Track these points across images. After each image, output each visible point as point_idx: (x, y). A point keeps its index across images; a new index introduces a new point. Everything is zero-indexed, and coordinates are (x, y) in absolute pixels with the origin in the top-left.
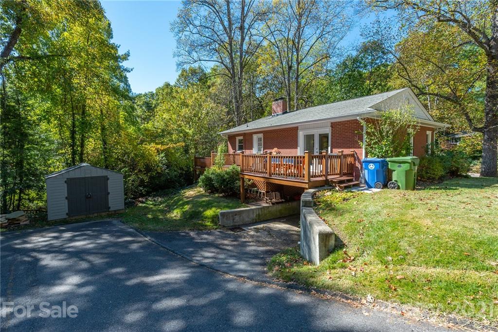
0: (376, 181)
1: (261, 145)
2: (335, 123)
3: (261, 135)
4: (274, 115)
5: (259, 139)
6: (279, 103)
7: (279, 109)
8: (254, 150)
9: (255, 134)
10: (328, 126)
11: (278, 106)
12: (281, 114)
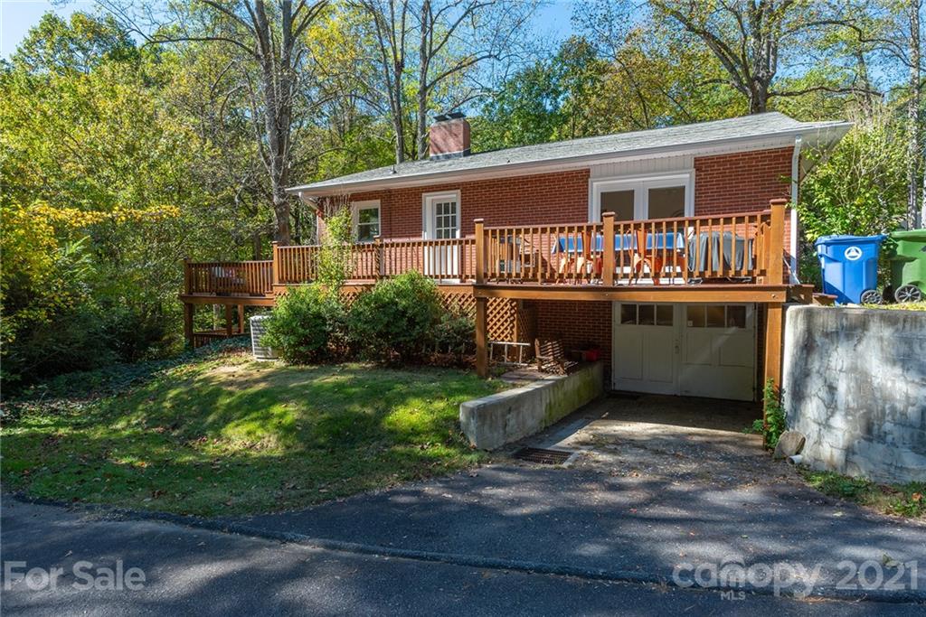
0: (864, 288)
1: (454, 224)
2: (707, 158)
3: (454, 196)
4: (438, 157)
5: (439, 206)
6: (453, 127)
7: (451, 141)
8: (427, 236)
9: (429, 192)
10: (684, 168)
11: (451, 132)
12: (459, 155)
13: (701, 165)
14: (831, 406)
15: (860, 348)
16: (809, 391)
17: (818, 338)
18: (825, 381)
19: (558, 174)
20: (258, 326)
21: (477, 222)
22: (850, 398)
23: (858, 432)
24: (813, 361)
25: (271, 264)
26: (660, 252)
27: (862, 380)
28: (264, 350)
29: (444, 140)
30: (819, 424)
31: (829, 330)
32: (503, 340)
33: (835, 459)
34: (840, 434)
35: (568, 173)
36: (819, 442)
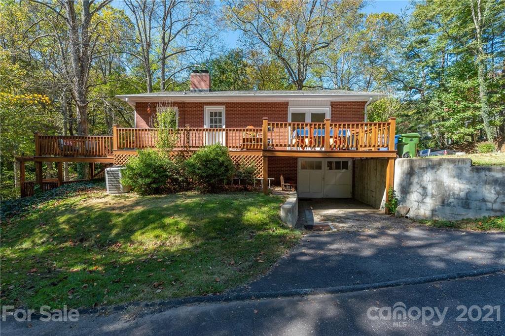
1: (220, 122)
2: (335, 102)
3: (221, 109)
4: (195, 90)
5: (211, 113)
6: (204, 77)
7: (203, 84)
8: (206, 127)
9: (207, 105)
10: (327, 105)
11: (202, 80)
12: (206, 91)
13: (334, 105)
14: (425, 195)
15: (438, 172)
16: (412, 190)
17: (416, 170)
18: (421, 186)
19: (274, 103)
20: (112, 174)
21: (264, 119)
22: (433, 191)
23: (438, 203)
24: (414, 179)
25: (111, 138)
26: (319, 138)
27: (439, 184)
28: (117, 188)
29: (199, 82)
30: (418, 202)
31: (422, 166)
32: (259, 177)
33: (427, 214)
34: (429, 205)
35: (278, 103)
36: (418, 209)
